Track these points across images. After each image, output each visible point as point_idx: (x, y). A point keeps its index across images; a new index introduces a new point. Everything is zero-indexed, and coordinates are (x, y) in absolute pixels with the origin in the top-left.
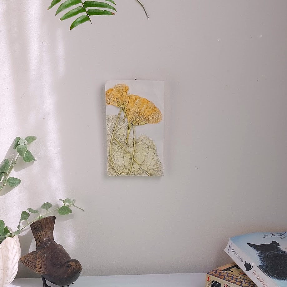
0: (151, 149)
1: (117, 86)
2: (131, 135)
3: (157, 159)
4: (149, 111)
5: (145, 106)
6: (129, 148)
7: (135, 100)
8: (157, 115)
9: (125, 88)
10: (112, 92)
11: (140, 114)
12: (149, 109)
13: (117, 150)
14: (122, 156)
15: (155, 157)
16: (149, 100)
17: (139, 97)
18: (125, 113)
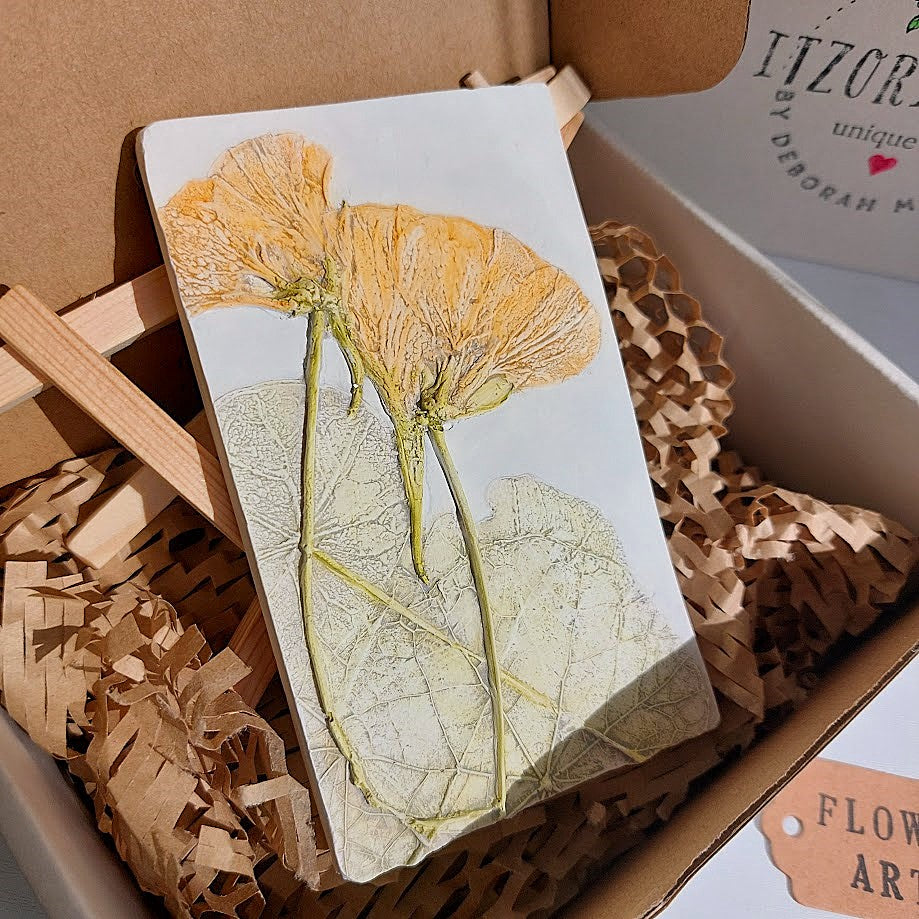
0: (590, 566)
1: (240, 157)
2: (435, 505)
3: (647, 618)
4: (507, 303)
5: (474, 270)
6: (449, 602)
7: (396, 238)
8: (564, 318)
9: (305, 162)
10: (216, 206)
11: (457, 333)
12: (503, 288)
13: (364, 651)
14: (414, 685)
15: (631, 612)
16: (486, 222)
17: (417, 219)
18: (351, 349)
